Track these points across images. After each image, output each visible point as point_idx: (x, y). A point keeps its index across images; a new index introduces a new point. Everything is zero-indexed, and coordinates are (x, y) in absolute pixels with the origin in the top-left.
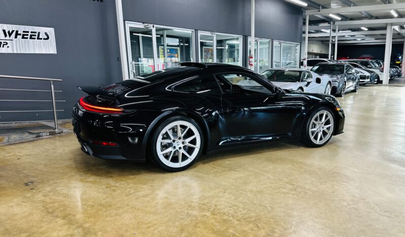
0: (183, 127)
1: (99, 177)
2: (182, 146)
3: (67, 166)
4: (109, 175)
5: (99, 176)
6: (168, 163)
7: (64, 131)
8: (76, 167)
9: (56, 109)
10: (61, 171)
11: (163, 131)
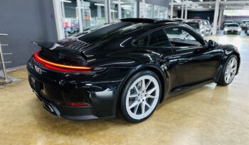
0: (147, 81)
1: (68, 137)
2: (145, 98)
3: (28, 123)
4: (77, 133)
5: (67, 134)
6: (134, 116)
7: (14, 80)
8: (39, 123)
9: (5, 61)
10: (25, 132)
11: (132, 88)
